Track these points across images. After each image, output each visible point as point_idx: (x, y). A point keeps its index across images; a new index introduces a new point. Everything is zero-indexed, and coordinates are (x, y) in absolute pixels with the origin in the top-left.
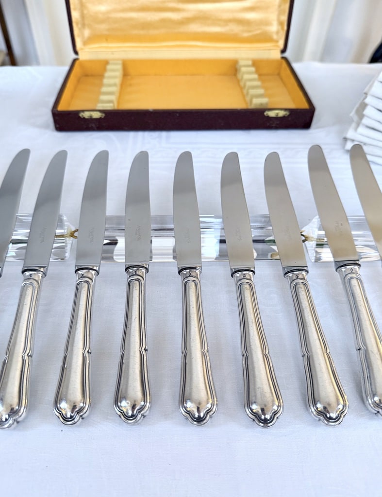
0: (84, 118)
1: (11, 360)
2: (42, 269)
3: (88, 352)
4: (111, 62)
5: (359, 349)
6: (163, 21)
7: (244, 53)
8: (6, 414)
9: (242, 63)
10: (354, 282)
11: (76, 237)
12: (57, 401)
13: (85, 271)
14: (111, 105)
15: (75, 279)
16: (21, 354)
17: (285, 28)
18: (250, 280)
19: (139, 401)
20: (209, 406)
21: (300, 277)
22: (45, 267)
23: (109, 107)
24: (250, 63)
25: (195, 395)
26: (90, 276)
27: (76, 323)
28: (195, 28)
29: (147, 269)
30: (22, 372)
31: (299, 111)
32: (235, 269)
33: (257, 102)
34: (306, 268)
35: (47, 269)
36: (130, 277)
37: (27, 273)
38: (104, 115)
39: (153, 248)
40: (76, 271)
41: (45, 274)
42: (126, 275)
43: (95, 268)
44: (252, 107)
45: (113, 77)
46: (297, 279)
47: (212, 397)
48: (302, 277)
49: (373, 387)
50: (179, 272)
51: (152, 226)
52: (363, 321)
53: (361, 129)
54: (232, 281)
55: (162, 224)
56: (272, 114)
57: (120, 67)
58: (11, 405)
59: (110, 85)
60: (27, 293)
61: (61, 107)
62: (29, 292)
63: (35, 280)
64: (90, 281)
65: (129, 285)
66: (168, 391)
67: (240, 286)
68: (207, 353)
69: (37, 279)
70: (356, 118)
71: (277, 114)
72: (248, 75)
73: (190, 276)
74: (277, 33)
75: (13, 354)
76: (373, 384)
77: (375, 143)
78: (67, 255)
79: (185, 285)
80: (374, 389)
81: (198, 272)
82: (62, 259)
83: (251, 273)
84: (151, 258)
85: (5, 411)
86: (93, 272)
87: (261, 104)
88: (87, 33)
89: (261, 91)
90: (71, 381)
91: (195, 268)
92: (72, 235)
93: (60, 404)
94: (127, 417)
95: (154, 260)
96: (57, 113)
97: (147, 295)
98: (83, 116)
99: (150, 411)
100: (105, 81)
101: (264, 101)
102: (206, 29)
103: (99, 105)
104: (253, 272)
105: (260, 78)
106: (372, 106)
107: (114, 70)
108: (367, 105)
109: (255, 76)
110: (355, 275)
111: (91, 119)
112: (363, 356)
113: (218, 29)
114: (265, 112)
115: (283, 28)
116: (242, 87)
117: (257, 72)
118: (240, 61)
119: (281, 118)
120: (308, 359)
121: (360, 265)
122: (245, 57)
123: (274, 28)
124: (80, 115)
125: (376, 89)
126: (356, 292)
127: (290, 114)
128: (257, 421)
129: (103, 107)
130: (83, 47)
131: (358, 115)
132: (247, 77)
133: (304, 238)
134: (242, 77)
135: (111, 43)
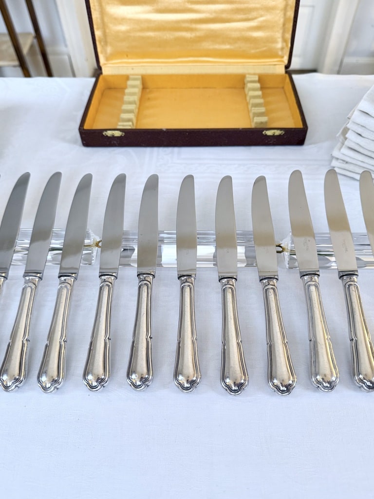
1: (52, 345)
2: (74, 275)
3: (108, 338)
4: (131, 77)
5: (310, 341)
6: (178, 39)
7: (251, 68)
8: (49, 383)
9: (249, 78)
10: (313, 288)
11: (100, 246)
12: (85, 374)
13: (106, 277)
14: (130, 123)
15: (98, 282)
16: (58, 340)
17: (289, 45)
18: (233, 285)
19: (145, 374)
20: (194, 379)
21: (271, 283)
22: (75, 273)
23: (128, 126)
24: (256, 78)
25: (185, 371)
26: (110, 280)
27: (100, 317)
28: (207, 45)
29: (154, 276)
30: (59, 353)
31: (293, 130)
32: (221, 276)
33: (257, 122)
34: (277, 276)
35: (77, 275)
36: (140, 281)
37: (63, 278)
38: (124, 134)
40: (100, 276)
41: (76, 279)
42: (137, 280)
43: (114, 274)
44: (253, 126)
45: (133, 91)
46: (268, 285)
47: (197, 373)
48: (273, 284)
49: (317, 368)
50: (179, 278)
52: (316, 319)
53: (343, 150)
54: (219, 286)
56: (269, 133)
57: (138, 83)
58: (52, 377)
59: (130, 103)
60: (63, 293)
61: (86, 127)
62: (65, 292)
63: (69, 284)
64: (110, 285)
65: (140, 287)
66: (166, 368)
67: (224, 290)
68: (195, 341)
69: (70, 282)
71: (274, 133)
72: (253, 90)
73: (186, 282)
74: (282, 49)
75: (53, 340)
76: (317, 366)
77: (354, 162)
78: (93, 261)
79: (182, 289)
80: (317, 370)
81: (193, 278)
82: (90, 264)
83: (234, 280)
85: (48, 381)
86: (113, 278)
87: (262, 123)
88: (109, 50)
89: (262, 110)
90: (95, 360)
91: (191, 276)
92: (97, 245)
93: (87, 376)
94: (136, 386)
96: (84, 132)
97: (152, 296)
98: (105, 134)
100: (126, 98)
101: (264, 119)
102: (217, 47)
103: (120, 124)
104: (236, 279)
105: (264, 96)
106: (352, 130)
107: (134, 87)
108: (349, 129)
109: (259, 93)
110: (314, 283)
111: (113, 137)
112: (312, 346)
113: (227, 47)
114: (263, 131)
115: (287, 46)
116: (247, 104)
117: (262, 88)
118: (247, 76)
119: (277, 136)
120: (270, 347)
121: (319, 275)
122: (252, 71)
123: (279, 45)
124: (104, 134)
125: (356, 116)
126: (312, 296)
127: (285, 133)
128: (228, 391)
129: (123, 126)
130: (106, 62)
131: (342, 137)
132: (251, 93)
133: (281, 250)
134: (248, 93)
135: (131, 58)
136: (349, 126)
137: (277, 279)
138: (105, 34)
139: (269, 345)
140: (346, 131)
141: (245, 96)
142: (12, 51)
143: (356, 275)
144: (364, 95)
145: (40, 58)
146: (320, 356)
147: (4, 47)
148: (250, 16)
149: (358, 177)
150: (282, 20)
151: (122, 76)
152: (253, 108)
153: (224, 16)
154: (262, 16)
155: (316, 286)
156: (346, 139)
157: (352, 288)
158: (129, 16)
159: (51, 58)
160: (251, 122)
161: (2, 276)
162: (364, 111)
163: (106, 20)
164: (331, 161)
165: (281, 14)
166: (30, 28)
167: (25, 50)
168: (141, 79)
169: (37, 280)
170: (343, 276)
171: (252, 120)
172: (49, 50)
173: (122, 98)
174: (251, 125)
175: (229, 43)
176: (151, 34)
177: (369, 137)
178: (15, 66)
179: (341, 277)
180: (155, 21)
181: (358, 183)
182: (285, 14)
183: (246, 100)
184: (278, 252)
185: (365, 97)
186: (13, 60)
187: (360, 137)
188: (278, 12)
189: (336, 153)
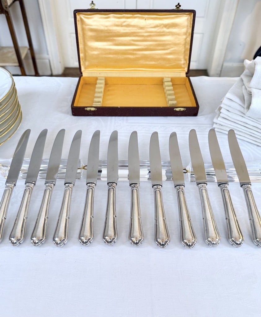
0: (87, 110)
2: (73, 183)
3: (92, 217)
4: (99, 78)
5: (203, 219)
7: (167, 74)
10: (204, 191)
11: (85, 169)
12: (80, 236)
13: (90, 184)
15: (86, 187)
16: (65, 218)
17: (188, 62)
18: (160, 189)
19: (113, 236)
20: (140, 238)
21: (181, 188)
23: (99, 105)
24: (170, 80)
25: (135, 235)
26: (93, 186)
28: (142, 62)
29: (116, 184)
30: (66, 224)
31: (191, 108)
32: (154, 184)
33: (171, 103)
34: (184, 185)
35: (75, 183)
36: (109, 187)
37: (67, 185)
38: (96, 109)
39: (119, 174)
40: (87, 184)
41: (74, 185)
42: (107, 186)
44: (168, 106)
45: (100, 86)
46: (179, 189)
47: (142, 235)
48: (182, 188)
50: (130, 185)
51: (119, 164)
53: (219, 119)
54: (153, 190)
55: (123, 164)
56: (178, 109)
57: (103, 81)
59: (99, 93)
61: (75, 105)
62: (68, 192)
64: (93, 188)
65: (109, 190)
66: (124, 234)
67: (155, 192)
68: (140, 218)
69: (71, 187)
70: (218, 112)
71: (180, 109)
72: (168, 86)
73: (134, 187)
74: (184, 64)
77: (226, 125)
78: (81, 177)
79: (132, 191)
81: (138, 185)
82: (79, 179)
83: (160, 186)
84: (118, 179)
86: (94, 184)
87: (173, 104)
88: (87, 63)
89: (173, 97)
91: (137, 184)
92: (84, 168)
94: (108, 242)
95: (119, 180)
96: (74, 108)
97: (116, 195)
99: (117, 240)
100: (97, 90)
101: (175, 102)
102: (148, 63)
103: (94, 104)
104: (162, 186)
105: (174, 90)
106: (224, 108)
107: (100, 84)
108: (222, 108)
109: (172, 88)
110: (204, 188)
111: (90, 111)
112: (204, 221)
113: (153, 63)
114: (174, 108)
115: (187, 62)
116: (165, 93)
117: (173, 85)
118: (165, 78)
119: (182, 111)
120: (182, 221)
121: (207, 184)
122: (167, 76)
123: (182, 62)
124: (85, 109)
125: (225, 101)
126: (204, 195)
127: (186, 110)
128: (159, 245)
129: (96, 105)
130: (85, 70)
131: (219, 112)
132: (167, 88)
133: (186, 171)
134: (165, 88)
135: (99, 68)
136: (222, 106)
137: (184, 186)
138: (85, 56)
139: (181, 221)
140: (220, 108)
141: (164, 89)
142: (15, 57)
143: (227, 184)
144: (229, 89)
145: (31, 61)
146: (209, 227)
147: (10, 55)
148: (166, 48)
149: (227, 133)
150: (183, 50)
151: (94, 77)
152: (168, 96)
153: (152, 47)
154: (172, 48)
155: (206, 190)
156: (221, 112)
157: (226, 191)
158: (100, 47)
159: (38, 61)
160: (167, 104)
161: (33, 183)
162: (229, 98)
163: (86, 48)
164: (213, 125)
165: (183, 47)
166: (27, 44)
167: (23, 56)
168: (104, 79)
169: (53, 185)
170: (220, 184)
171: (167, 103)
172: (37, 56)
173: (95, 90)
174: (167, 105)
175: (154, 61)
176: (111, 56)
177: (233, 112)
178: (15, 66)
179: (219, 185)
180: (113, 50)
181: (227, 136)
182: (185, 47)
183: (164, 91)
184: (184, 173)
185: (229, 91)
186: (15, 63)
187: (228, 112)
188: (181, 46)
189: (215, 120)
